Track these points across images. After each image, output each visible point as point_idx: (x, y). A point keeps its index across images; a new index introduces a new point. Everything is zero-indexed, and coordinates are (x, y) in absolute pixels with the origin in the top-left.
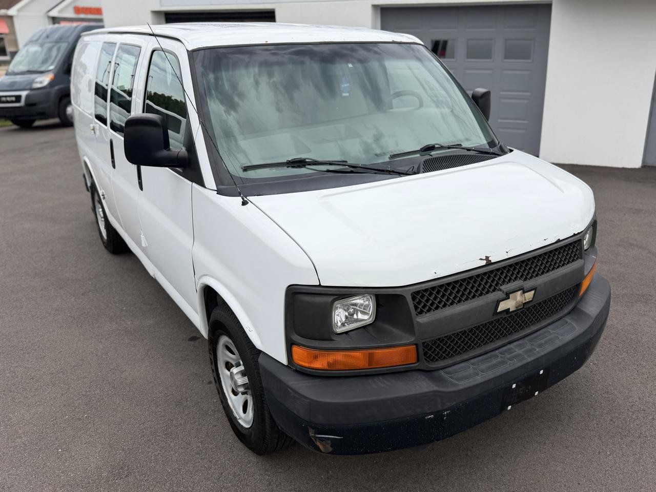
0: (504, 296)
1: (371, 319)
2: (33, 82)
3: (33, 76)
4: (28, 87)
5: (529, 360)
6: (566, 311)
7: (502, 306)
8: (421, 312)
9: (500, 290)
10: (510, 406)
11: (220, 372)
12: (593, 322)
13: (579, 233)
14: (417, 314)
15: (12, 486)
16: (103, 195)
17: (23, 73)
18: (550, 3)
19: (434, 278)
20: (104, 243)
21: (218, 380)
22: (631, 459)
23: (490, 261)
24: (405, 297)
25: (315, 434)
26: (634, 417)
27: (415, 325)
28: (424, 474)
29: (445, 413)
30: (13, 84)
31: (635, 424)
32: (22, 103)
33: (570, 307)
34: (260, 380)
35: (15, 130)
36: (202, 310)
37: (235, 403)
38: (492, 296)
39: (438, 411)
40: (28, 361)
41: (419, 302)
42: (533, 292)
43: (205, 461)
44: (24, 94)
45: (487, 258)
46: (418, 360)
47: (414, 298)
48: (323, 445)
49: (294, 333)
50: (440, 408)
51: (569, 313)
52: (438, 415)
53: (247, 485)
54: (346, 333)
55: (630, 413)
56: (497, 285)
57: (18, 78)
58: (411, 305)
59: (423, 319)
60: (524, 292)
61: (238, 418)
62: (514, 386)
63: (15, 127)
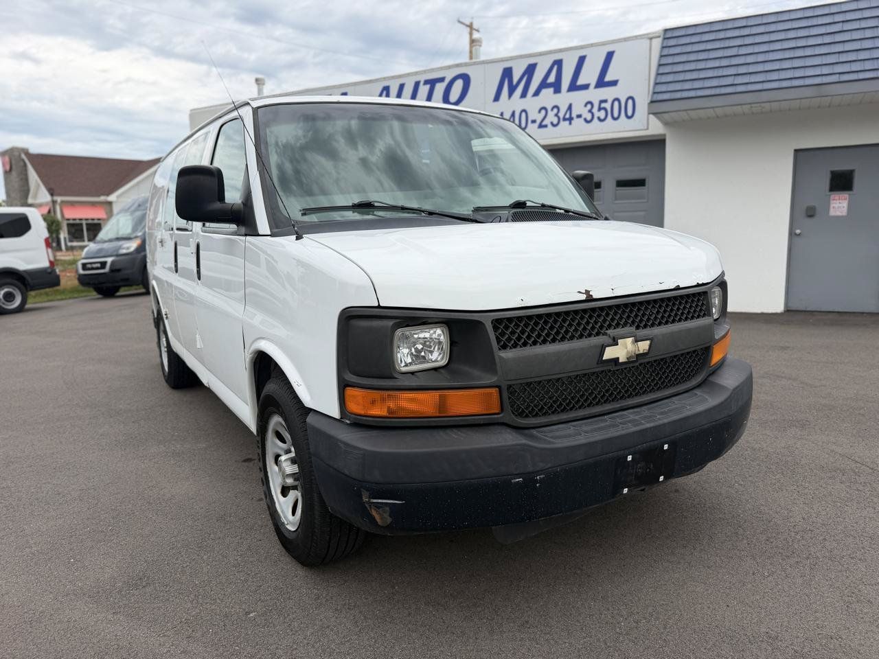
0: (611, 341)
1: (444, 361)
2: (120, 248)
3: (121, 243)
4: (115, 253)
5: (648, 425)
6: (694, 382)
7: (609, 353)
8: (504, 347)
9: (605, 334)
10: (627, 489)
11: (268, 470)
12: (731, 395)
13: (703, 284)
14: (499, 349)
15: (7, 594)
16: (166, 315)
17: (110, 241)
18: (662, 138)
19: (520, 306)
20: (165, 376)
21: (266, 481)
22: (799, 581)
23: (591, 296)
24: (483, 324)
25: (370, 498)
26: (798, 537)
27: (497, 360)
28: (519, 592)
29: (538, 478)
30: (100, 250)
31: (800, 544)
32: (107, 269)
33: (699, 379)
34: (308, 444)
35: (98, 299)
36: (252, 396)
37: (284, 505)
38: (595, 341)
39: (529, 473)
40: (58, 478)
41: (503, 334)
42: (648, 342)
43: (242, 574)
44: (109, 260)
45: (587, 292)
46: (502, 410)
47: (495, 328)
48: (379, 513)
49: (348, 372)
50: (530, 469)
51: (699, 386)
52: (529, 479)
53: (289, 599)
54: (413, 373)
55: (793, 534)
56: (601, 327)
57: (106, 246)
58: (492, 336)
59: (508, 354)
60: (636, 341)
61: (286, 523)
62: (630, 458)
63: (100, 296)
